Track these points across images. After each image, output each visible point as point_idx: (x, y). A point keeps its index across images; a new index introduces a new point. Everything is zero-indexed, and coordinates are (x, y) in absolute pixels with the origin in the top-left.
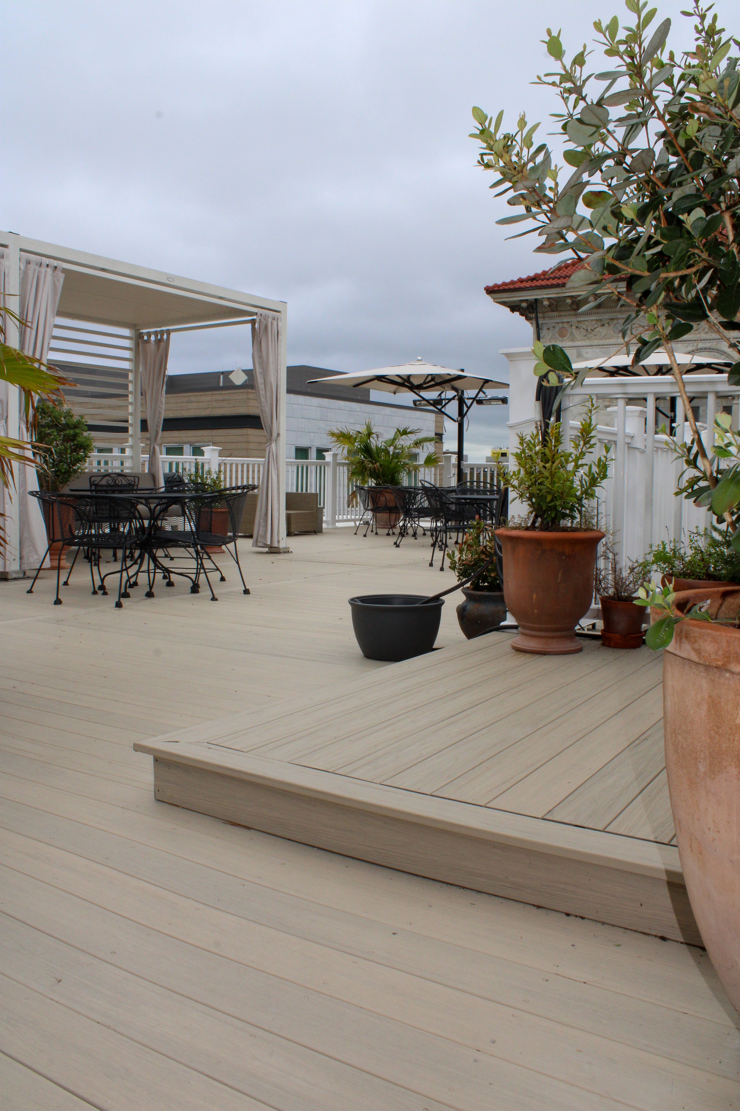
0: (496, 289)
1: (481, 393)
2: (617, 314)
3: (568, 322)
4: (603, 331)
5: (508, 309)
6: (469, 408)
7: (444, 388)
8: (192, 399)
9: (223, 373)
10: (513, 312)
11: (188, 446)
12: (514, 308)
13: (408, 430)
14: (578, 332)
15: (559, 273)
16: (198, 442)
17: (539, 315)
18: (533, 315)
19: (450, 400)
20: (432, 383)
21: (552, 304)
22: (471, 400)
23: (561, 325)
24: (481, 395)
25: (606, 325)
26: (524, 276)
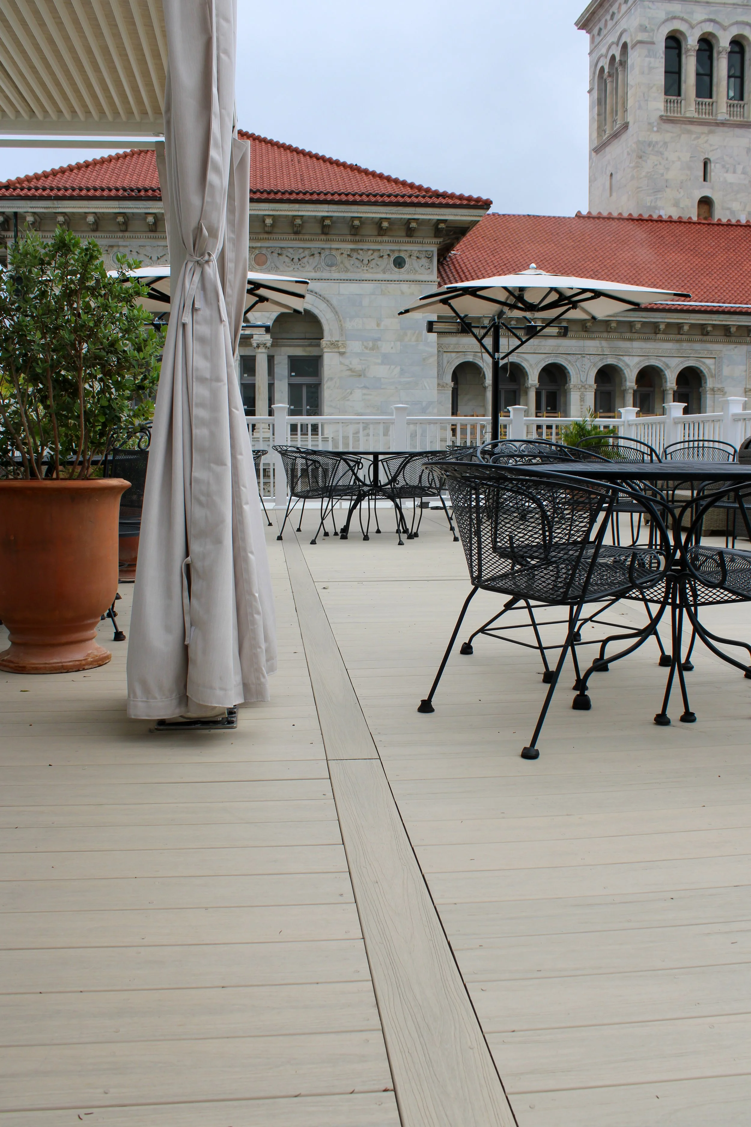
21: (38, 221)
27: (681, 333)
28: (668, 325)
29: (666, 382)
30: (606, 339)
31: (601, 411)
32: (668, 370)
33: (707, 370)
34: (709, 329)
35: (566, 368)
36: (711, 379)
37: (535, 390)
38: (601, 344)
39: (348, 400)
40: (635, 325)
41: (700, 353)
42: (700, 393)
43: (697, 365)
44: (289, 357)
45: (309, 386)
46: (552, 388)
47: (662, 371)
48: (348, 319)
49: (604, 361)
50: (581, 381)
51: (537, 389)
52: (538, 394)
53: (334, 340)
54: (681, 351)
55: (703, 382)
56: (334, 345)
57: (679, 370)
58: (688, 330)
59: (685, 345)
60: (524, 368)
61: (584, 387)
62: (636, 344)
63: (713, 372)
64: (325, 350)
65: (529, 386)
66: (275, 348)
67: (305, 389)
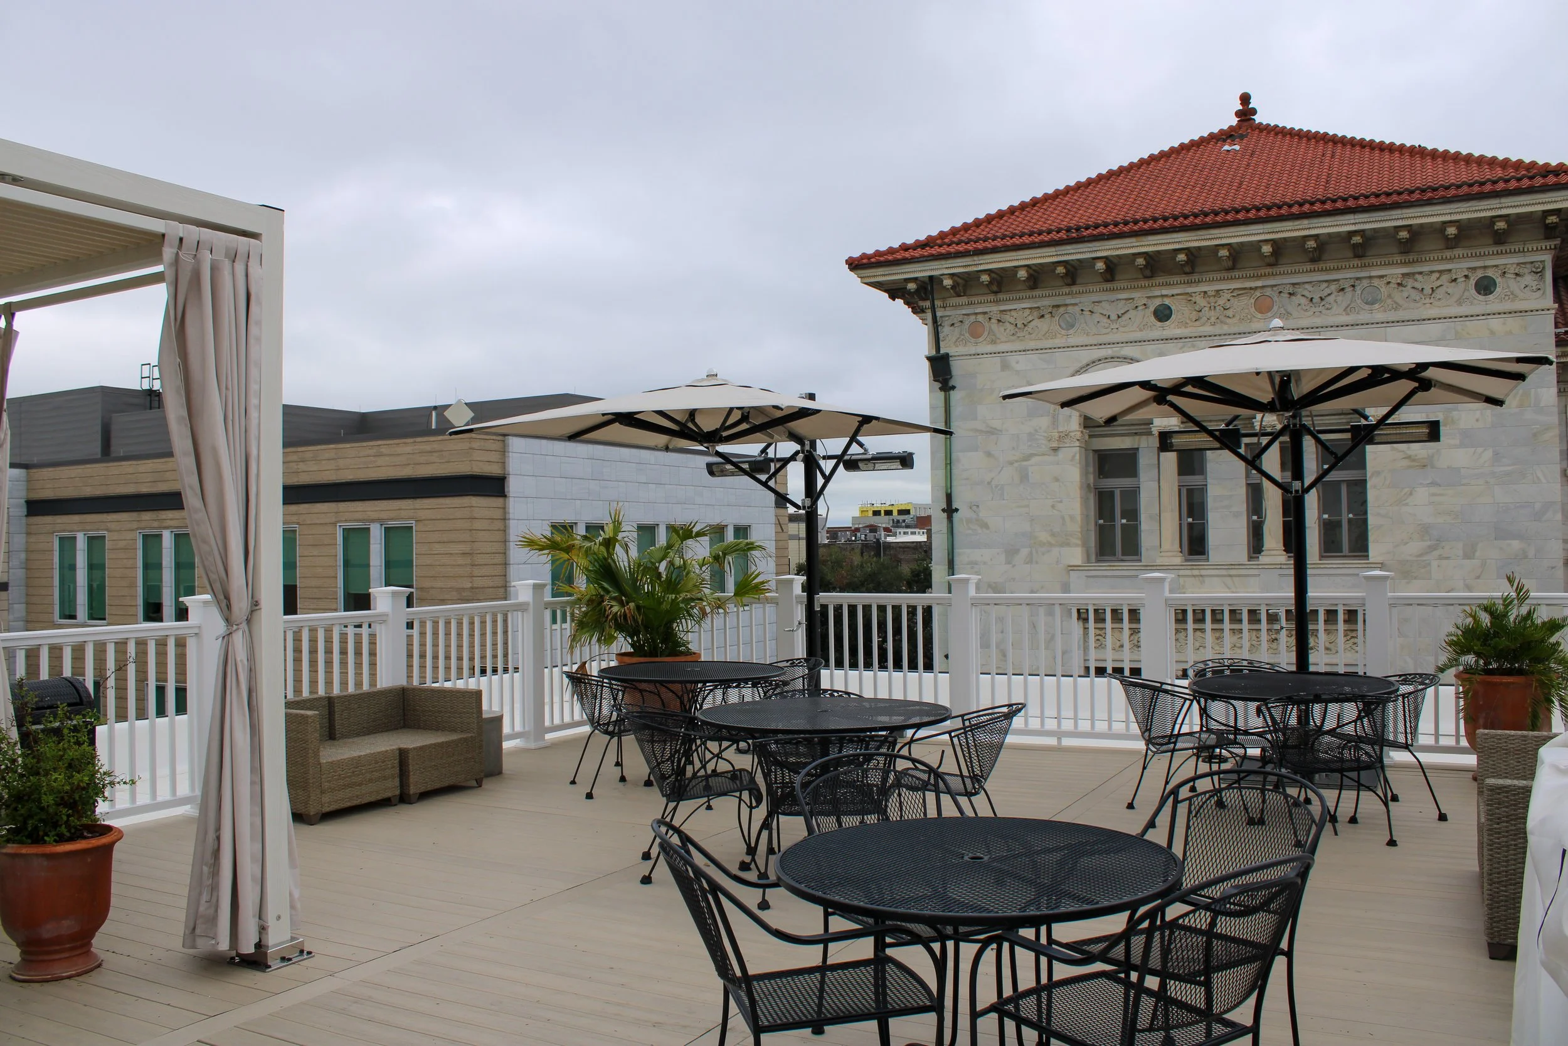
0: (865, 261)
1: (854, 444)
2: (1065, 297)
3: (985, 313)
4: (1043, 325)
5: (886, 295)
6: (828, 479)
7: (772, 437)
8: (384, 450)
9: (435, 408)
10: (894, 300)
11: (378, 525)
12: (894, 291)
13: (695, 530)
14: (1002, 329)
15: (967, 235)
16: (392, 519)
17: (937, 303)
18: (927, 304)
19: (785, 462)
20: (744, 426)
21: (958, 284)
22: (834, 461)
23: (972, 318)
24: (855, 449)
25: (1048, 316)
26: (910, 241)
39: (1407, 505)
45: (1350, 484)
67: (1344, 489)
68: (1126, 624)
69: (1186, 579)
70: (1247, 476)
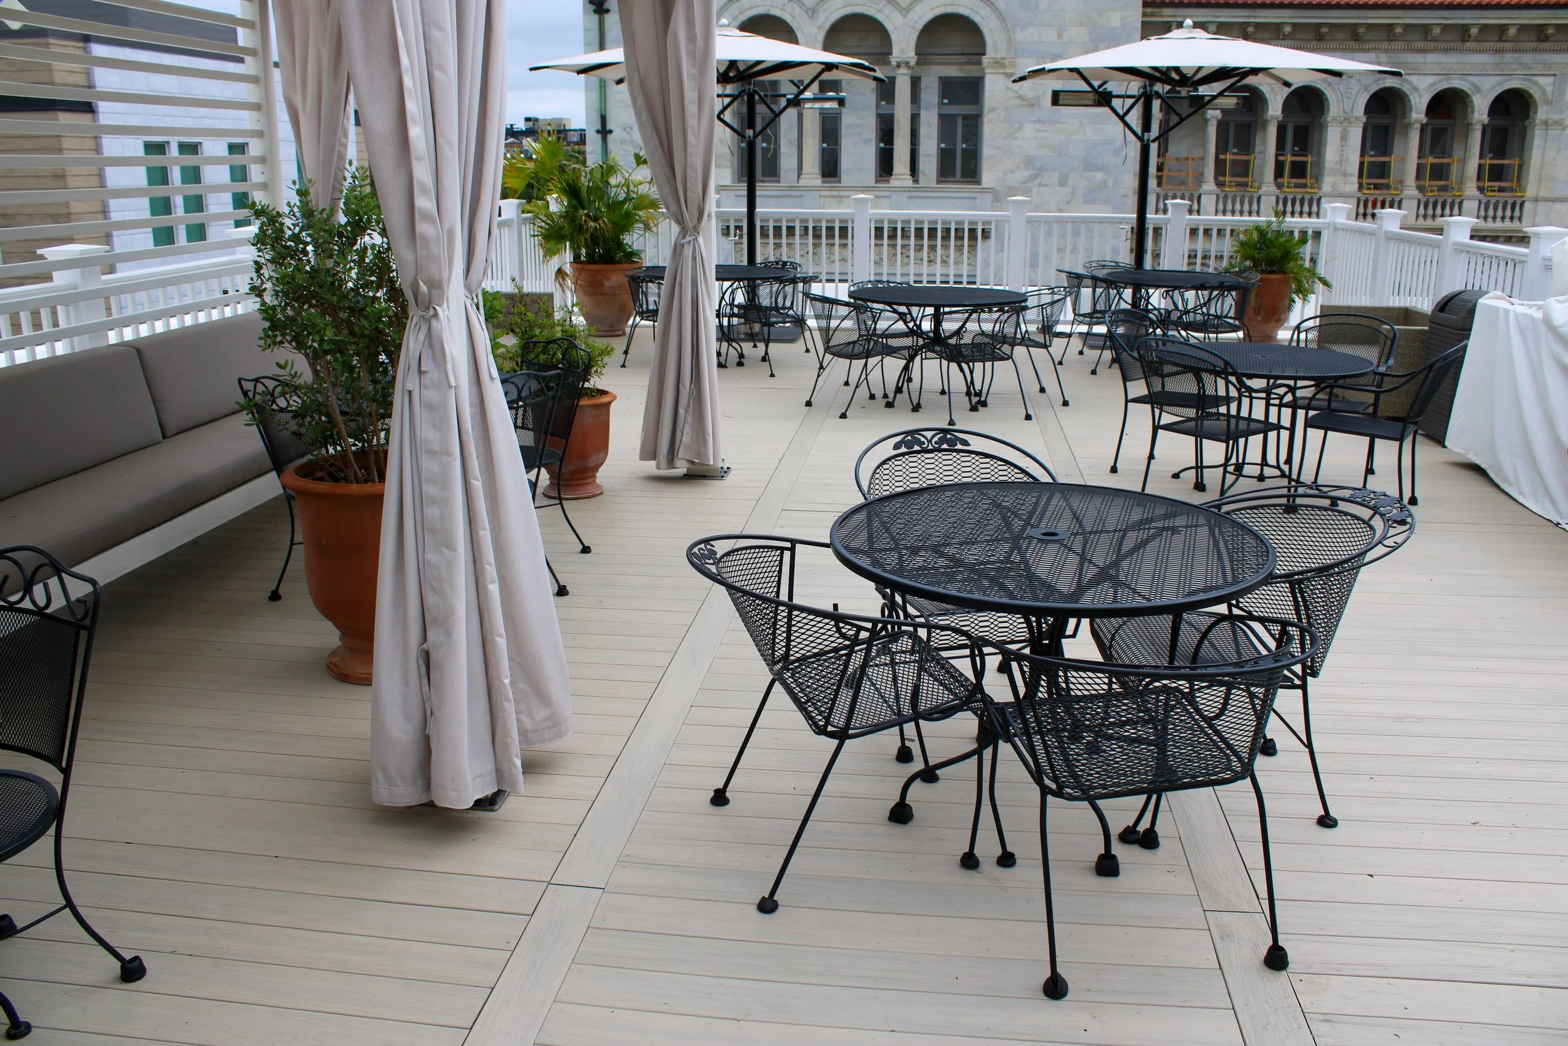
27: (1504, 39)
28: (1485, 28)
29: (1473, 112)
30: (1386, 51)
31: (1372, 153)
32: (1478, 95)
33: (1539, 93)
34: (1550, 31)
35: (1323, 94)
36: (1544, 108)
37: (1276, 124)
38: (1377, 57)
39: (1016, 138)
40: (1432, 30)
41: (1531, 69)
42: (1526, 127)
43: (1524, 87)
44: (940, 78)
45: (965, 117)
46: (1302, 120)
47: (1468, 96)
48: (1019, 29)
49: (1381, 82)
50: (1344, 111)
51: (1279, 122)
52: (1281, 129)
53: (999, 56)
54: (1502, 66)
55: (1532, 111)
56: (999, 64)
57: (1495, 95)
58: (1515, 35)
59: (1508, 57)
60: (1262, 93)
61: (1348, 120)
62: (1431, 58)
63: (1550, 95)
64: (987, 71)
65: (1269, 118)
66: (923, 67)
67: (960, 122)
68: (771, 240)
69: (826, 199)
70: (878, 106)
